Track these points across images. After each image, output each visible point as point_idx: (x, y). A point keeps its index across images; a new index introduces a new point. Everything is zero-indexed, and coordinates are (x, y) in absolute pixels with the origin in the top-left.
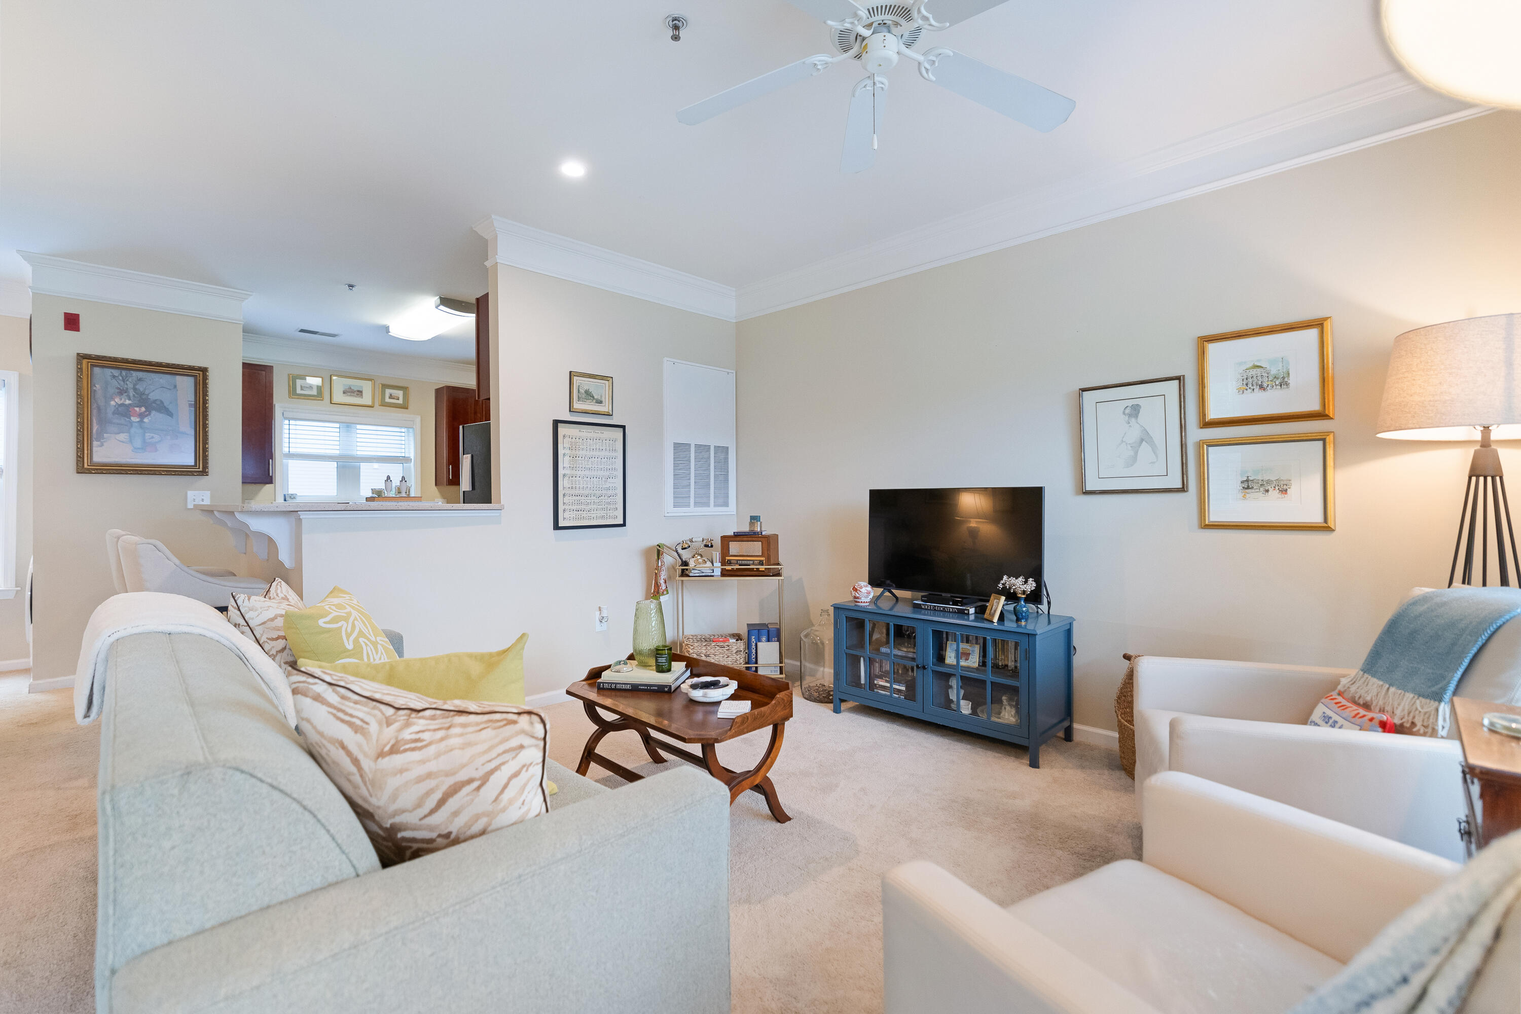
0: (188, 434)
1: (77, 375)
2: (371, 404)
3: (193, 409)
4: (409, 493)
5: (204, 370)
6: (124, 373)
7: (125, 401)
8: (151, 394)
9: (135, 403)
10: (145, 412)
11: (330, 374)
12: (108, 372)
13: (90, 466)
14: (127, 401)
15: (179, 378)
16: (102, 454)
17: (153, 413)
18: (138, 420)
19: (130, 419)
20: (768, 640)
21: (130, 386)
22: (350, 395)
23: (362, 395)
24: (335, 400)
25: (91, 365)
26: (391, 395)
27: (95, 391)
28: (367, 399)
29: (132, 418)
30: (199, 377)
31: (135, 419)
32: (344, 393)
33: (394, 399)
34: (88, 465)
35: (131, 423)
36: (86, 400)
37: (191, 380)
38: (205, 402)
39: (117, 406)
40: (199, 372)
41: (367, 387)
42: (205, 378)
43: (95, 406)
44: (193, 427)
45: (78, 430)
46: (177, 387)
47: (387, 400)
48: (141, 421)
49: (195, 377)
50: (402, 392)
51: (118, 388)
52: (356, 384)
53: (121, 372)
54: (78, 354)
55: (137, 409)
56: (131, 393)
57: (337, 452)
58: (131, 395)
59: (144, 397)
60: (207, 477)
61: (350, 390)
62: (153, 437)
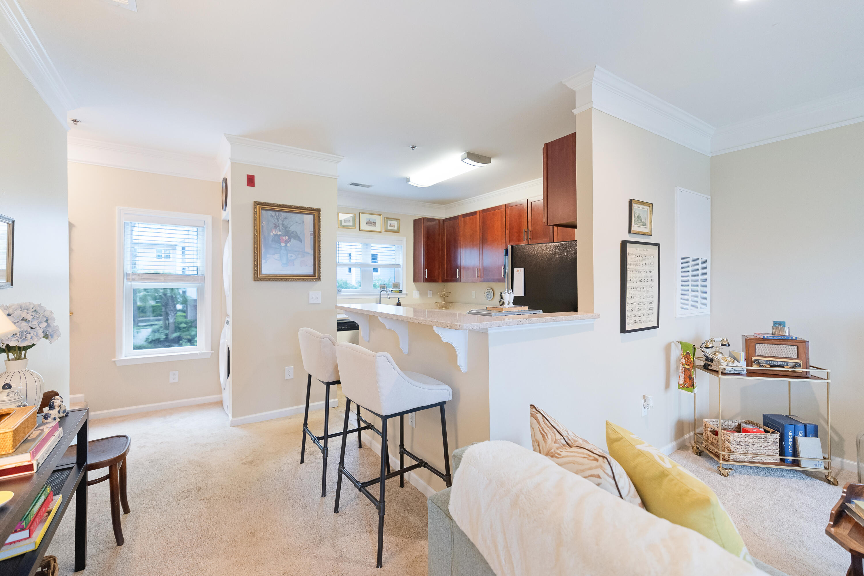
0: (310, 254)
1: (254, 216)
2: (380, 231)
3: (312, 237)
4: (400, 287)
5: (318, 211)
6: (277, 213)
7: (278, 232)
8: (291, 228)
9: (283, 234)
10: (288, 239)
11: (359, 212)
12: (270, 213)
13: (261, 276)
14: (279, 232)
15: (305, 216)
16: (267, 269)
17: (292, 240)
18: (284, 245)
19: (280, 244)
20: (806, 435)
21: (280, 222)
22: (370, 225)
23: (375, 225)
24: (362, 228)
25: (261, 209)
26: (391, 224)
27: (263, 226)
28: (378, 228)
29: (281, 244)
30: (316, 215)
31: (283, 244)
32: (366, 224)
33: (392, 227)
34: (260, 276)
35: (281, 247)
36: (259, 232)
37: (311, 217)
38: (319, 232)
39: (274, 236)
40: (316, 212)
41: (378, 219)
42: (319, 216)
43: (262, 237)
44: (312, 248)
45: (255, 253)
46: (304, 222)
47: (389, 228)
48: (286, 246)
49: (314, 215)
50: (397, 222)
51: (275, 224)
52: (372, 218)
53: (276, 213)
54: (255, 202)
55: (284, 238)
56: (281, 227)
57: (360, 261)
58: (281, 228)
59: (287, 229)
60: (320, 282)
61: (369, 222)
62: (292, 256)
